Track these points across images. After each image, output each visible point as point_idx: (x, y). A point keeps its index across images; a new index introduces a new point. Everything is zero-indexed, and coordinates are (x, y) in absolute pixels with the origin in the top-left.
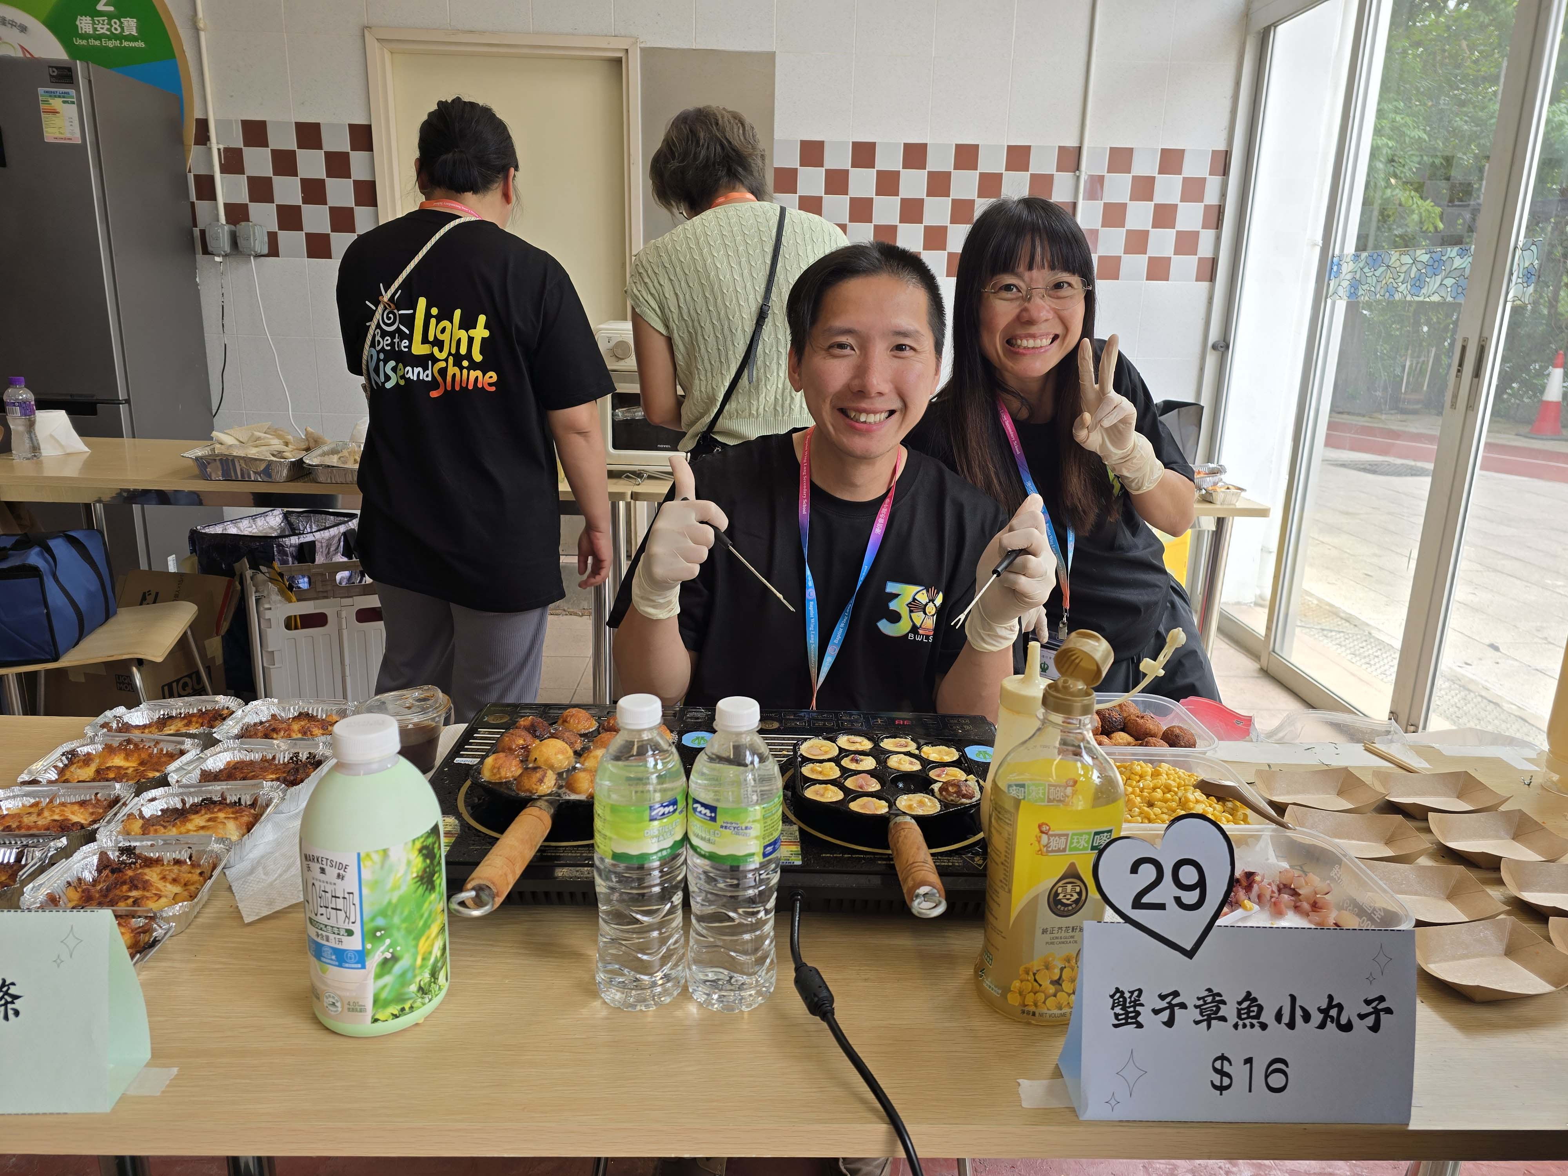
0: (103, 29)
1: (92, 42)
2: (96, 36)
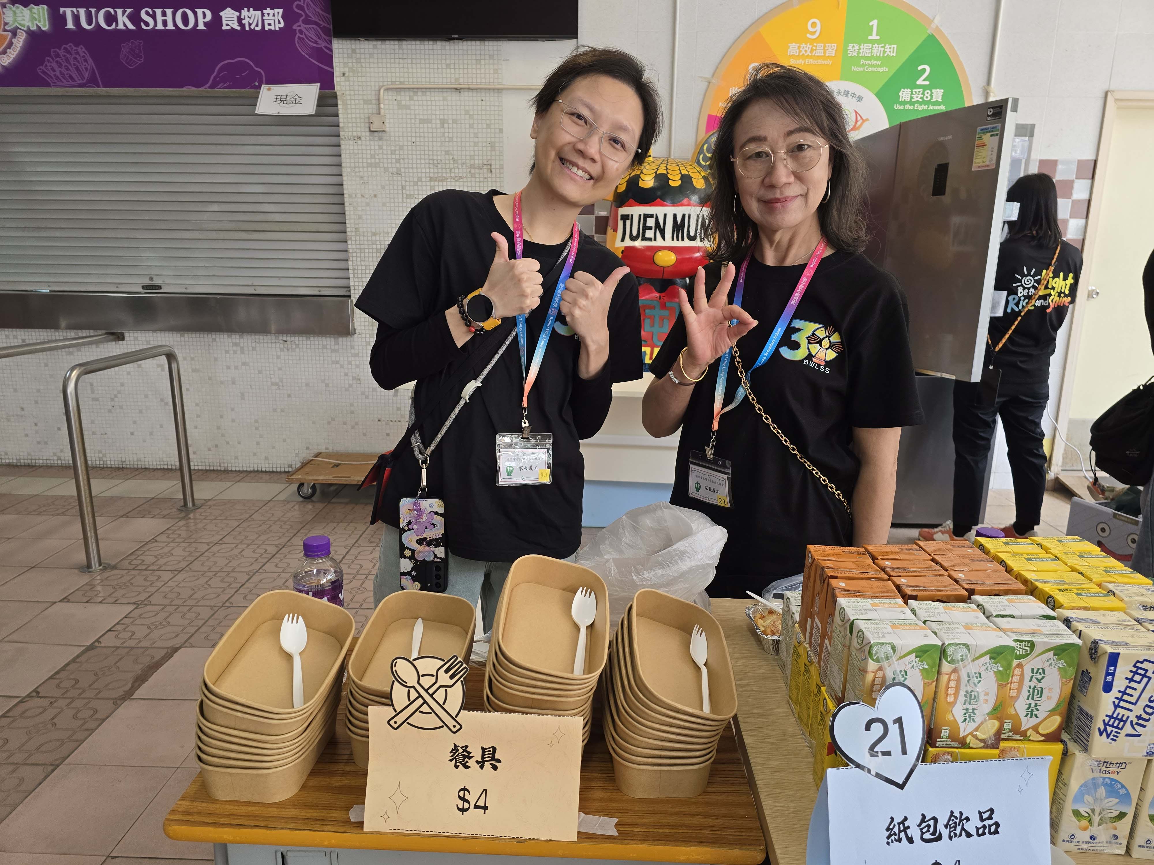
0: (917, 98)
1: (908, 107)
2: (911, 103)
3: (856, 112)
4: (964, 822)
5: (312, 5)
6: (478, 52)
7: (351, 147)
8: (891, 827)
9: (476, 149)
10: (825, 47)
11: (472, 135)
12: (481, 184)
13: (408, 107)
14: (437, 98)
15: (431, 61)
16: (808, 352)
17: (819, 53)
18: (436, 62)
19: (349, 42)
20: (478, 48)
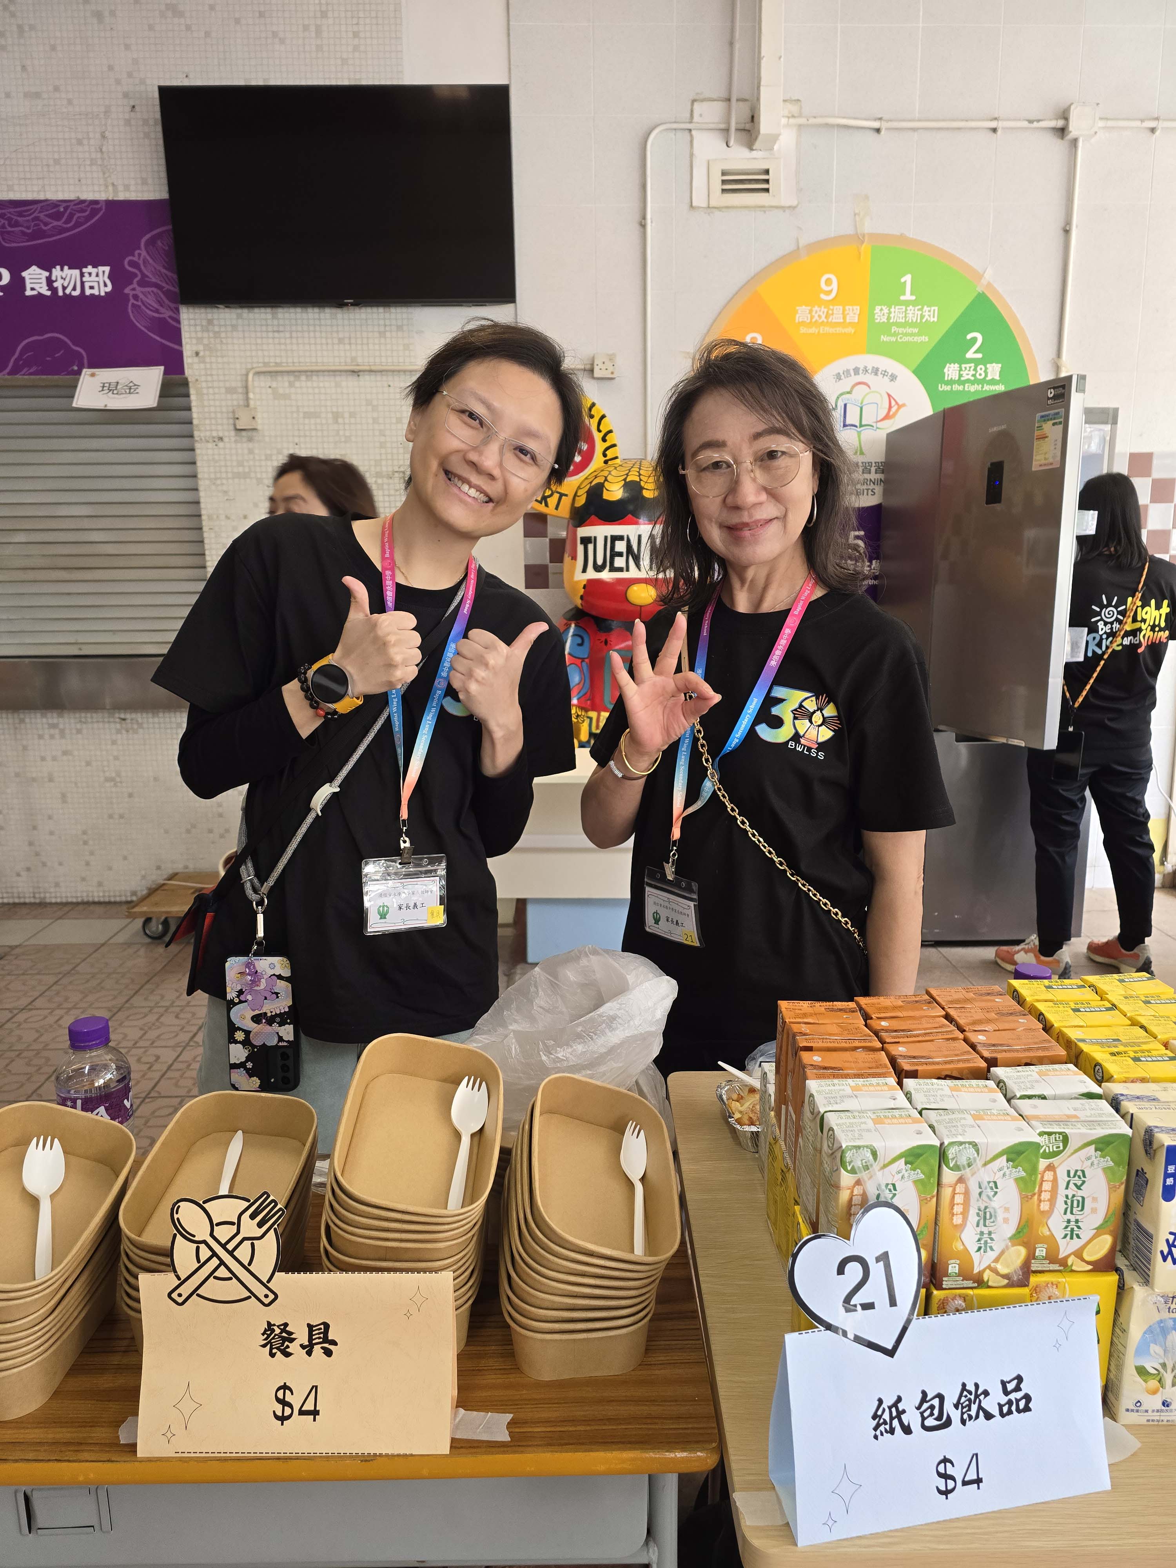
0: (967, 375)
1: (956, 387)
2: (960, 382)
3: (889, 396)
4: (982, 1397)
5: (151, 261)
6: (382, 322)
7: (210, 452)
8: (879, 1413)
9: (383, 451)
10: (844, 310)
11: (377, 433)
12: (392, 498)
13: (286, 397)
14: (327, 384)
15: (318, 334)
16: (793, 731)
17: (837, 318)
18: (324, 334)
19: (203, 310)
20: (382, 316)
